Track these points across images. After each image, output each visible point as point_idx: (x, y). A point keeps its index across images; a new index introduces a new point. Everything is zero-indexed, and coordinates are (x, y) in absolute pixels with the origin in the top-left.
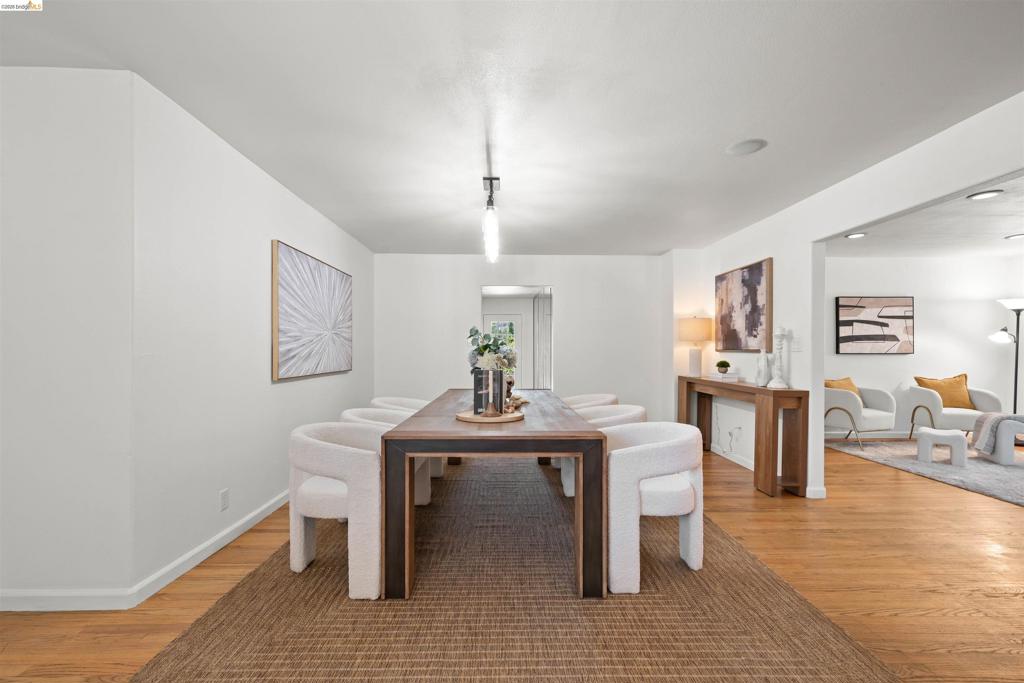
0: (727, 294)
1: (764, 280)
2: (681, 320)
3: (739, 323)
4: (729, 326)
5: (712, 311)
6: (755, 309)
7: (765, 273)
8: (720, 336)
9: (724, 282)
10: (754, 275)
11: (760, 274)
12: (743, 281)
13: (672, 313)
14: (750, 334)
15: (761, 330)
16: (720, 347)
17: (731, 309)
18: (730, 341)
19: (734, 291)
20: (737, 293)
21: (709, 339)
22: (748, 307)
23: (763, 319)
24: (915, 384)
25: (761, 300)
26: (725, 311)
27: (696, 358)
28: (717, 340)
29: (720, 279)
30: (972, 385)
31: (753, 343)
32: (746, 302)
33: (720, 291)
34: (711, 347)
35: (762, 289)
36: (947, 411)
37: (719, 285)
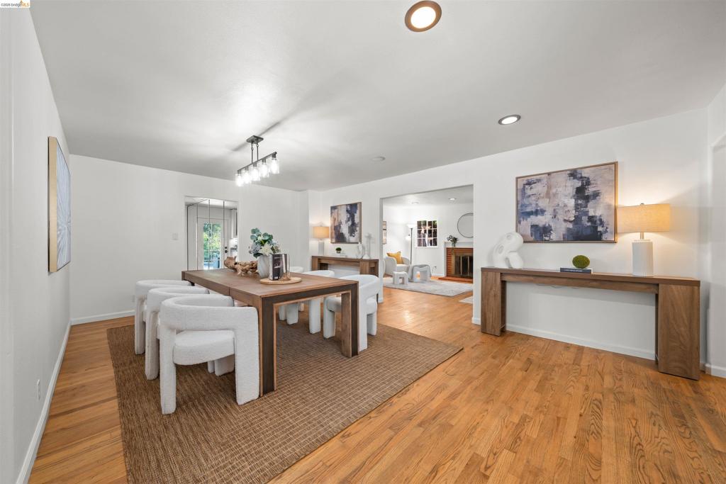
0: (338, 216)
1: (358, 212)
2: (314, 227)
3: (345, 230)
4: (339, 231)
5: (328, 222)
6: (353, 224)
7: (358, 208)
8: (334, 235)
9: (336, 210)
10: (353, 209)
11: (356, 208)
12: (347, 211)
13: (308, 224)
14: (351, 235)
15: (357, 234)
16: (334, 241)
17: (340, 223)
18: (340, 238)
19: (342, 215)
20: (344, 216)
21: (328, 237)
22: (350, 223)
23: (358, 229)
24: (387, 256)
25: (357, 220)
26: (336, 224)
27: (322, 247)
28: (332, 238)
29: (333, 208)
30: (402, 255)
31: (352, 239)
32: (349, 221)
33: (333, 214)
34: (328, 242)
35: (357, 216)
36: (398, 265)
37: (333, 211)
